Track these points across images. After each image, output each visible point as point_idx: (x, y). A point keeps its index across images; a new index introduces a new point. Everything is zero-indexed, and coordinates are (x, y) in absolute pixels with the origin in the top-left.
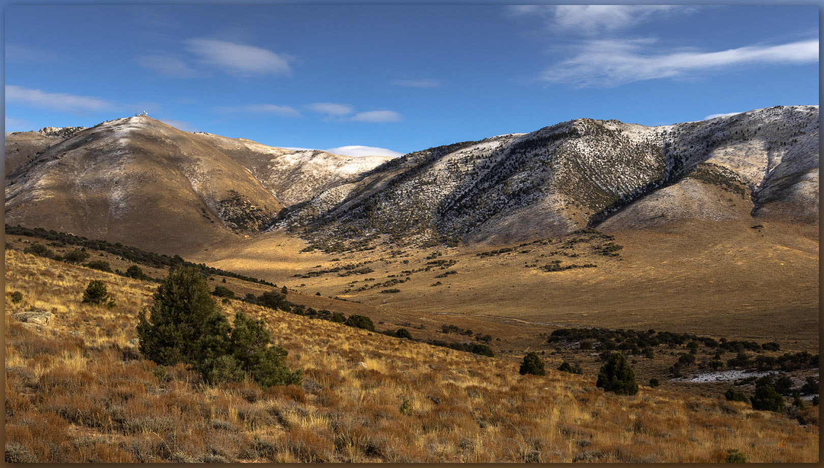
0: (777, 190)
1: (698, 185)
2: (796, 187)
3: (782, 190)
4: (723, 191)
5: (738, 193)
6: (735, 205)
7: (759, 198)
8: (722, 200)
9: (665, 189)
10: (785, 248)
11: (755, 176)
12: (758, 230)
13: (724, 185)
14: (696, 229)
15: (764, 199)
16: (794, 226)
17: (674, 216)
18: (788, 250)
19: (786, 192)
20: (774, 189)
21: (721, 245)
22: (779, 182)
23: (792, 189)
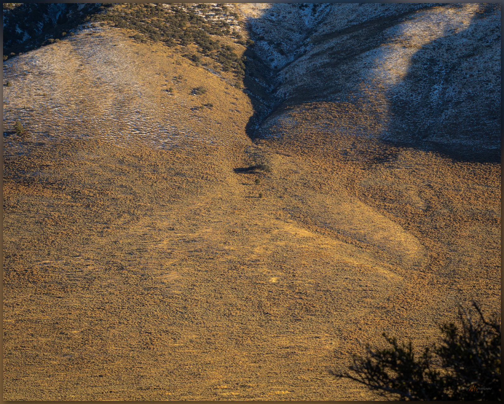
0: (325, 66)
1: (121, 45)
2: (369, 60)
3: (334, 65)
4: (186, 63)
5: (225, 69)
6: (210, 106)
7: (280, 84)
8: (180, 90)
9: (31, 54)
10: (304, 233)
11: (279, 22)
12: (254, 177)
13: (193, 47)
14: (100, 171)
15: (290, 88)
16: (348, 170)
17: (47, 134)
18: (307, 239)
19: (344, 72)
20: (319, 62)
21: (146, 220)
22: (332, 42)
23: (358, 65)
